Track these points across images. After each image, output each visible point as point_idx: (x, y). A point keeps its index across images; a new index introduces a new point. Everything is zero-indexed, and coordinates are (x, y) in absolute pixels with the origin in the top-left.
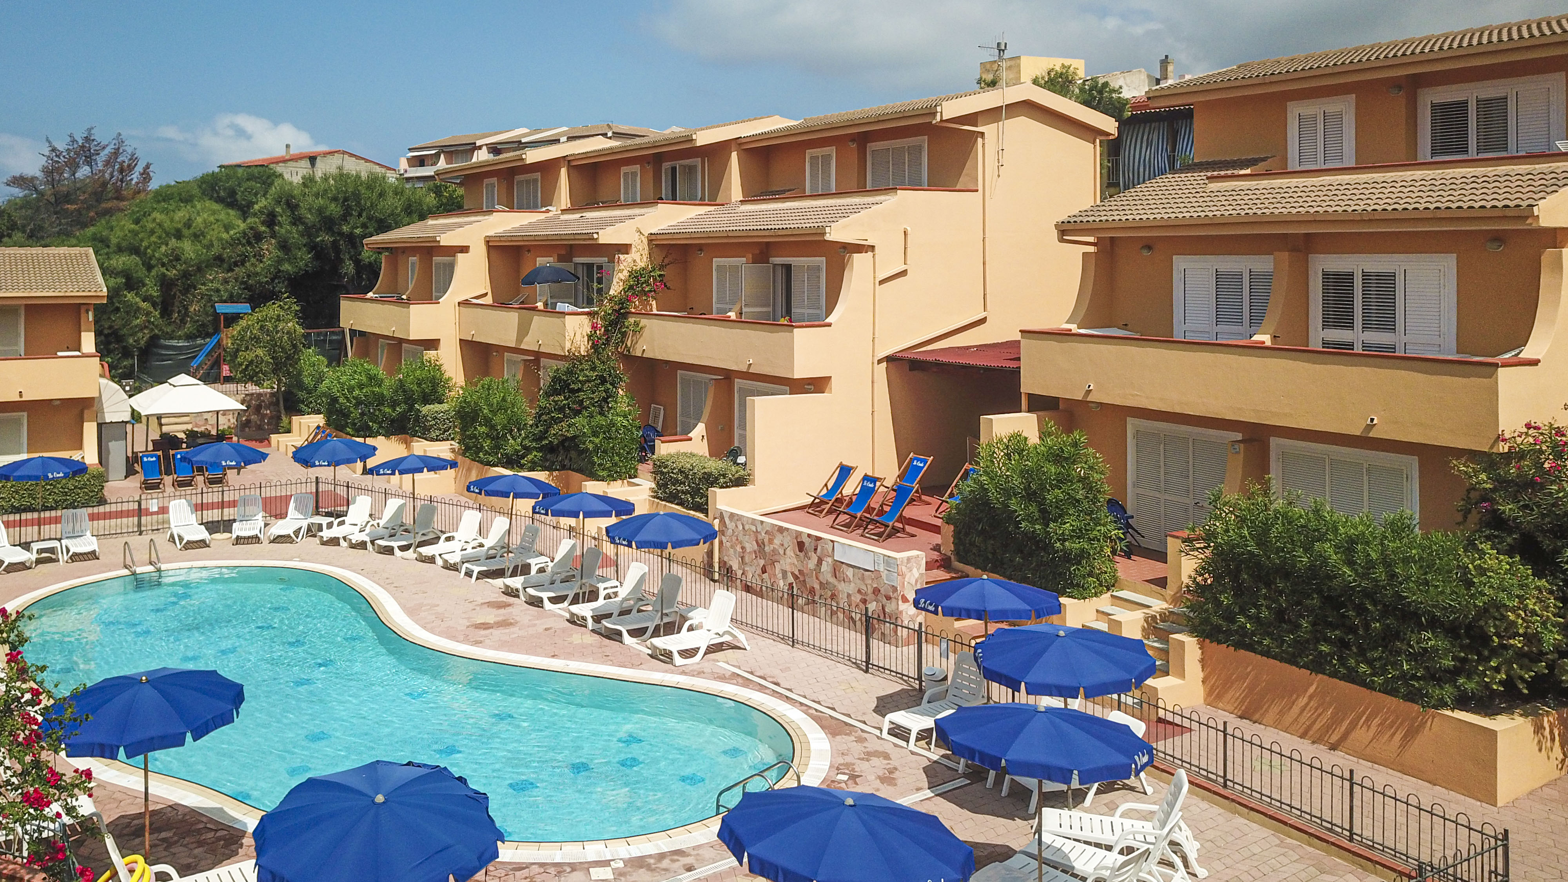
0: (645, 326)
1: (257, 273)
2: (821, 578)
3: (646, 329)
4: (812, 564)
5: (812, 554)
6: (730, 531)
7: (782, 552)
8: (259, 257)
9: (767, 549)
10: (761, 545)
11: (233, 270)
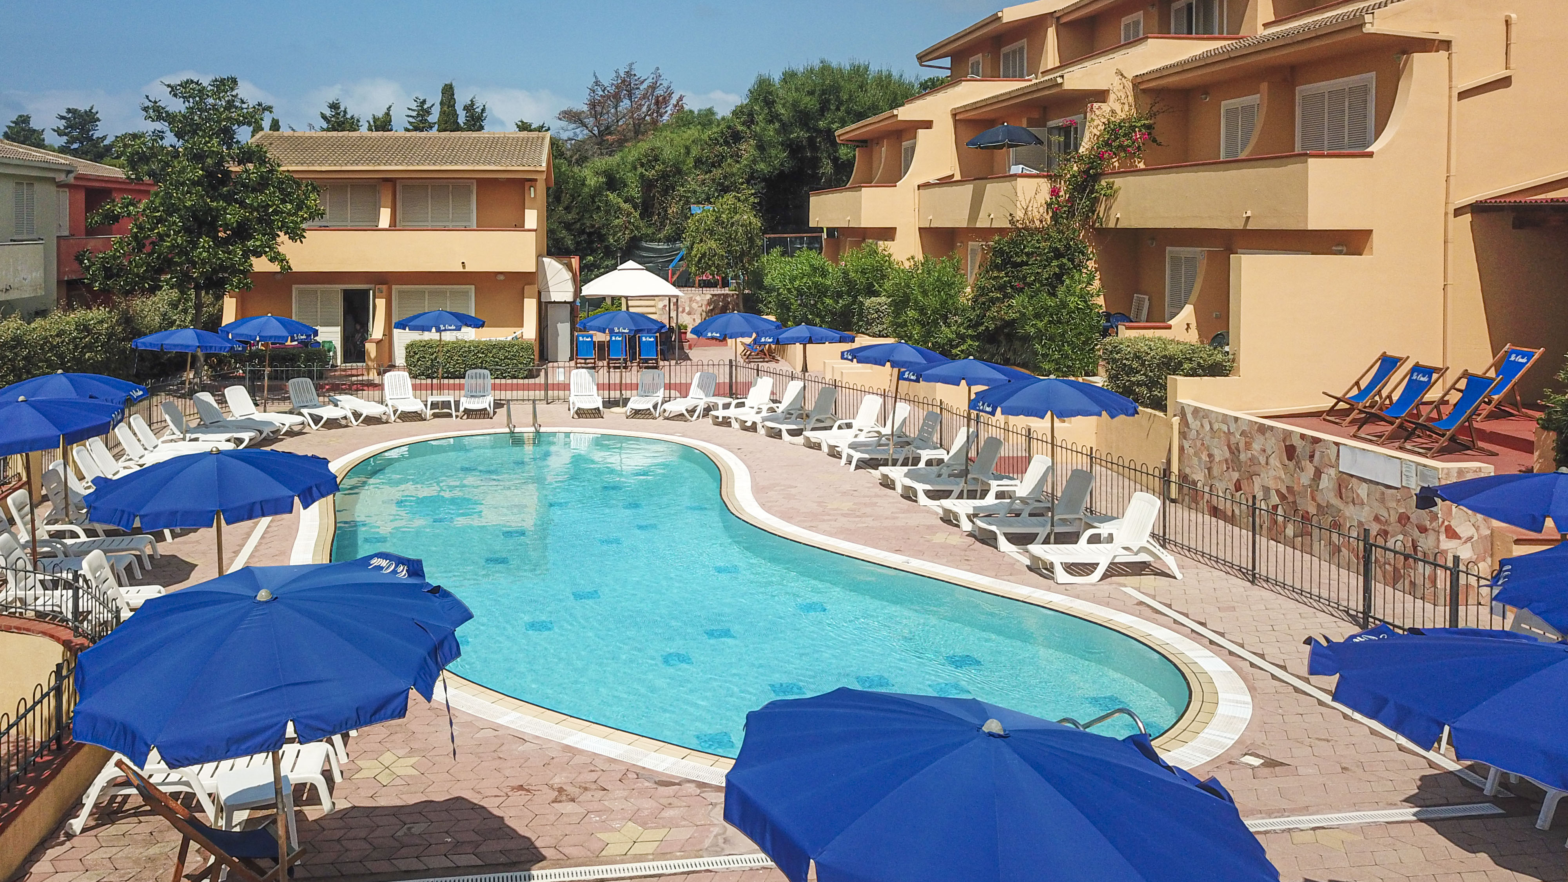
0: (1120, 188)
1: (733, 175)
2: (1318, 499)
3: (1121, 192)
4: (1306, 478)
5: (1306, 463)
6: (1194, 432)
7: (1263, 460)
8: (737, 157)
9: (1243, 457)
10: (1234, 451)
11: (711, 172)
